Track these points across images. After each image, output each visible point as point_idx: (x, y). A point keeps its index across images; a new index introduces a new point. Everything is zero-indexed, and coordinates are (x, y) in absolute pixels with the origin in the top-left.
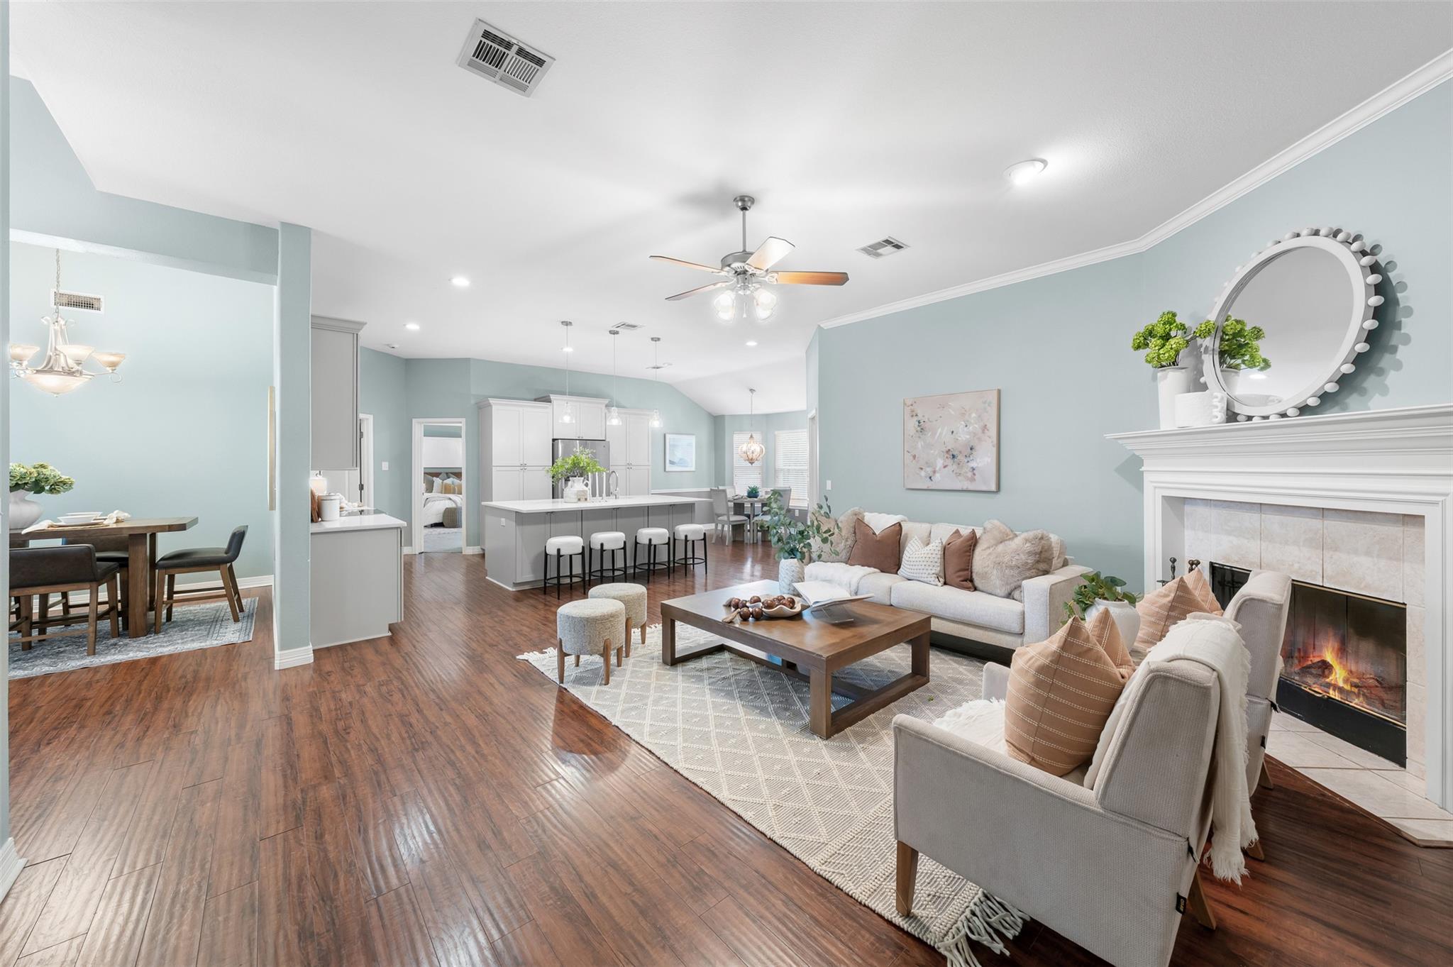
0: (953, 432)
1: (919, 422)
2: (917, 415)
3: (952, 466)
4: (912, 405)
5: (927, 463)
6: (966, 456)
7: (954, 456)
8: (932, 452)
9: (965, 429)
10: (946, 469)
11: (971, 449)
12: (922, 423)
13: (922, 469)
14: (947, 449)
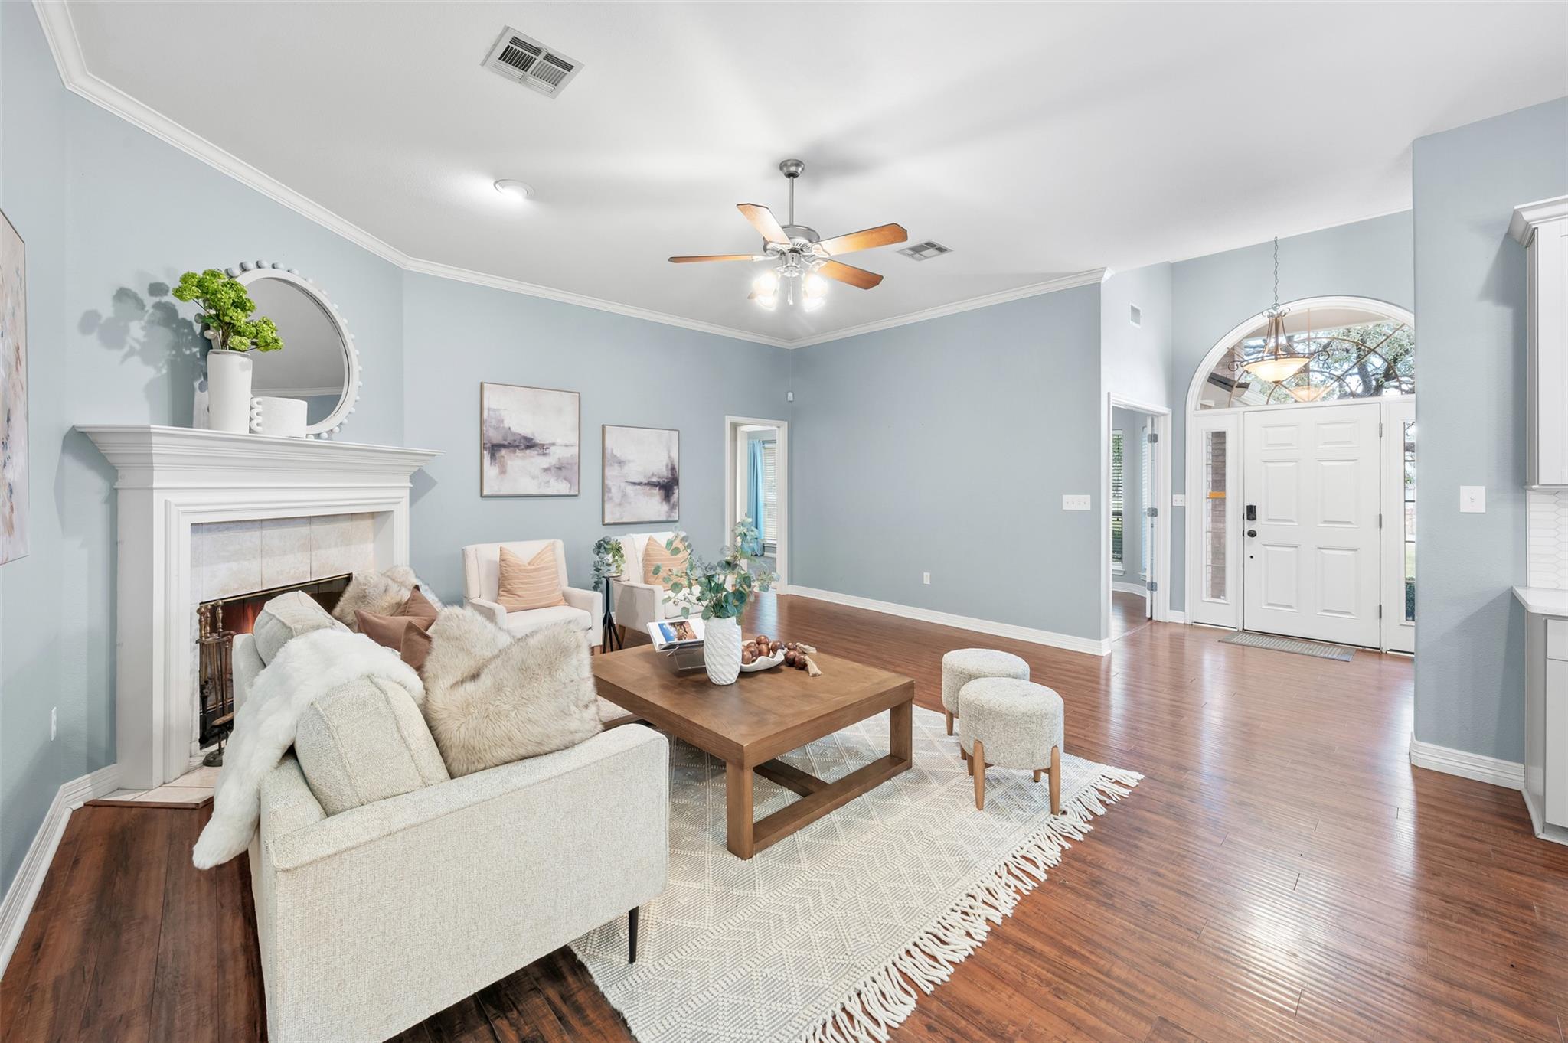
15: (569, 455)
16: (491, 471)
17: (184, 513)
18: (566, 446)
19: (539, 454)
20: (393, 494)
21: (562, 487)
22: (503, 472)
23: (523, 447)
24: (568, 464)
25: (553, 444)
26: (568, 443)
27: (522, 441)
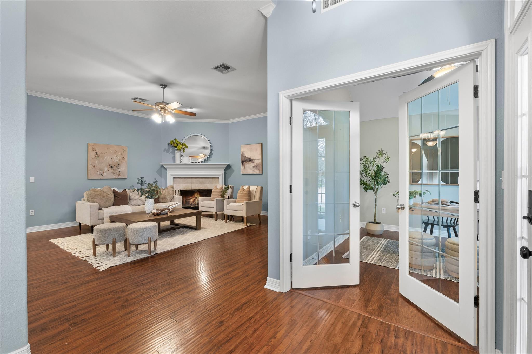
0: (111, 158)
1: (97, 153)
2: (95, 150)
3: (111, 170)
4: (93, 146)
5: (100, 169)
6: (117, 167)
7: (112, 167)
8: (102, 165)
9: (116, 158)
10: (109, 171)
11: (119, 165)
12: (98, 154)
13: (98, 171)
14: (109, 164)
15: (259, 162)
16: (243, 168)
17: (171, 175)
18: (258, 160)
19: (252, 163)
20: (220, 174)
21: (257, 172)
22: (245, 168)
23: (248, 161)
24: (259, 165)
25: (255, 159)
26: (258, 159)
27: (248, 159)
